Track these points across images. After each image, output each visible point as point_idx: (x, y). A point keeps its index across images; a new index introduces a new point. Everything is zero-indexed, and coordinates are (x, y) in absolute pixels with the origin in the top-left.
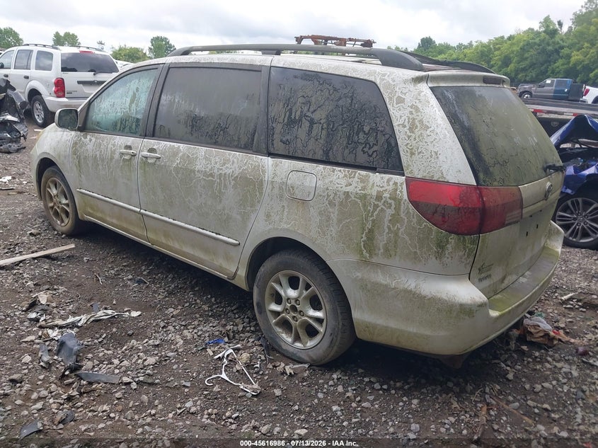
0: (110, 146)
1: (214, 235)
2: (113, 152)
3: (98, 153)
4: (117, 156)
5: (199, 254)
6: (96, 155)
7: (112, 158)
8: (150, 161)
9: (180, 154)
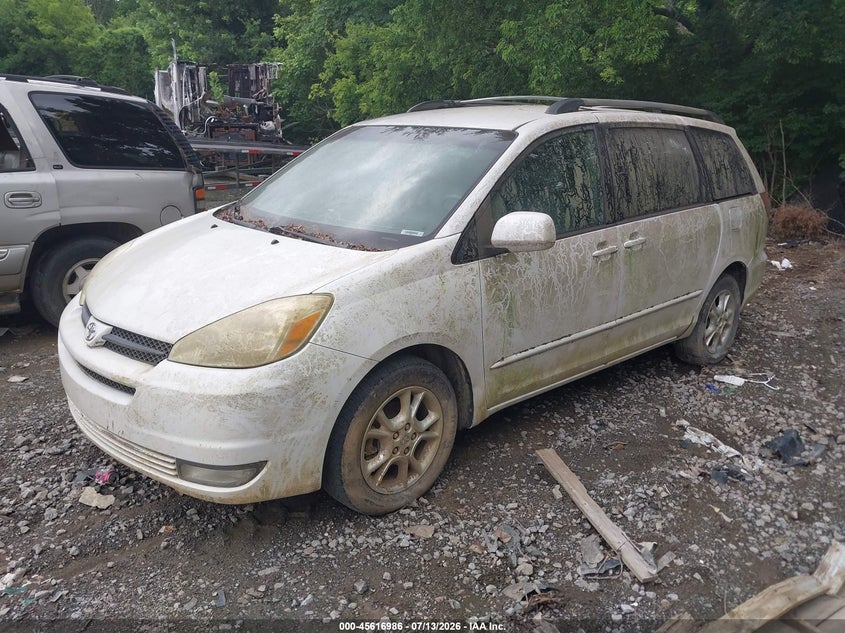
0: (573, 255)
1: (686, 297)
2: (581, 262)
3: (554, 275)
4: (590, 263)
5: (663, 330)
6: (551, 280)
7: (581, 270)
8: (635, 249)
9: (663, 227)
